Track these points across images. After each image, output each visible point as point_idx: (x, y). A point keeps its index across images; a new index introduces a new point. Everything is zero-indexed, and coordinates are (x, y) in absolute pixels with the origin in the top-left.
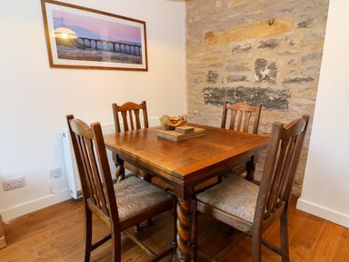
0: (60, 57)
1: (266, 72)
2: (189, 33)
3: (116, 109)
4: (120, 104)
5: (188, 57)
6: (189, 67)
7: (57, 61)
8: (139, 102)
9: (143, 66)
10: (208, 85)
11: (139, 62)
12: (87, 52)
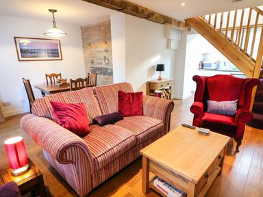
0: (22, 57)
1: (107, 62)
2: (83, 42)
3: (47, 76)
4: (48, 74)
5: (84, 53)
6: (85, 58)
7: (21, 59)
8: (58, 73)
9: (60, 58)
10: (91, 66)
11: (58, 57)
12: (33, 54)
